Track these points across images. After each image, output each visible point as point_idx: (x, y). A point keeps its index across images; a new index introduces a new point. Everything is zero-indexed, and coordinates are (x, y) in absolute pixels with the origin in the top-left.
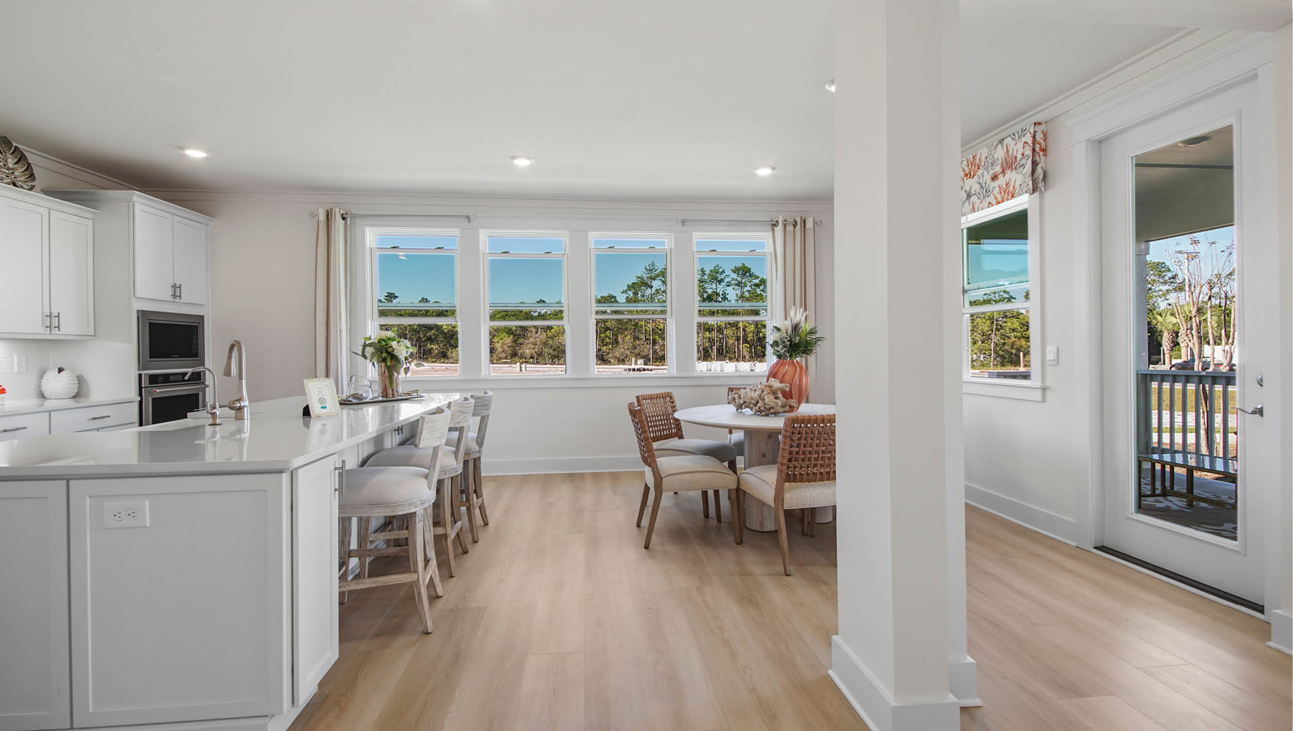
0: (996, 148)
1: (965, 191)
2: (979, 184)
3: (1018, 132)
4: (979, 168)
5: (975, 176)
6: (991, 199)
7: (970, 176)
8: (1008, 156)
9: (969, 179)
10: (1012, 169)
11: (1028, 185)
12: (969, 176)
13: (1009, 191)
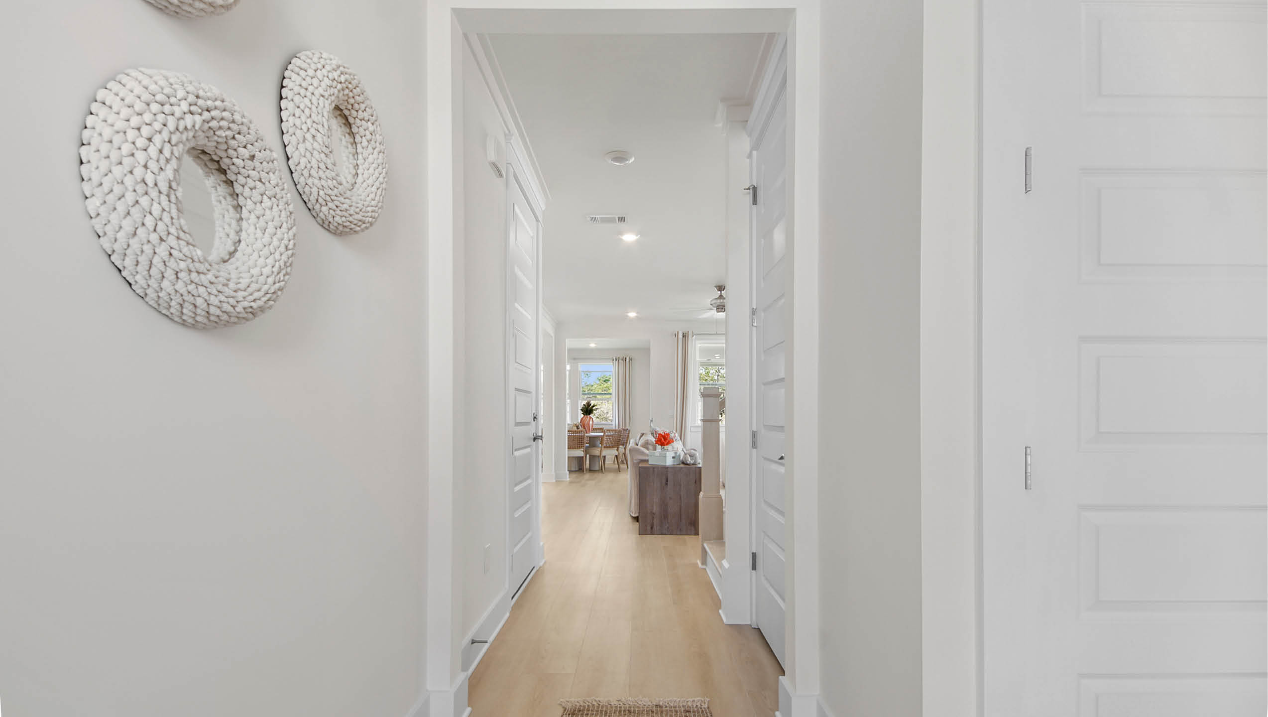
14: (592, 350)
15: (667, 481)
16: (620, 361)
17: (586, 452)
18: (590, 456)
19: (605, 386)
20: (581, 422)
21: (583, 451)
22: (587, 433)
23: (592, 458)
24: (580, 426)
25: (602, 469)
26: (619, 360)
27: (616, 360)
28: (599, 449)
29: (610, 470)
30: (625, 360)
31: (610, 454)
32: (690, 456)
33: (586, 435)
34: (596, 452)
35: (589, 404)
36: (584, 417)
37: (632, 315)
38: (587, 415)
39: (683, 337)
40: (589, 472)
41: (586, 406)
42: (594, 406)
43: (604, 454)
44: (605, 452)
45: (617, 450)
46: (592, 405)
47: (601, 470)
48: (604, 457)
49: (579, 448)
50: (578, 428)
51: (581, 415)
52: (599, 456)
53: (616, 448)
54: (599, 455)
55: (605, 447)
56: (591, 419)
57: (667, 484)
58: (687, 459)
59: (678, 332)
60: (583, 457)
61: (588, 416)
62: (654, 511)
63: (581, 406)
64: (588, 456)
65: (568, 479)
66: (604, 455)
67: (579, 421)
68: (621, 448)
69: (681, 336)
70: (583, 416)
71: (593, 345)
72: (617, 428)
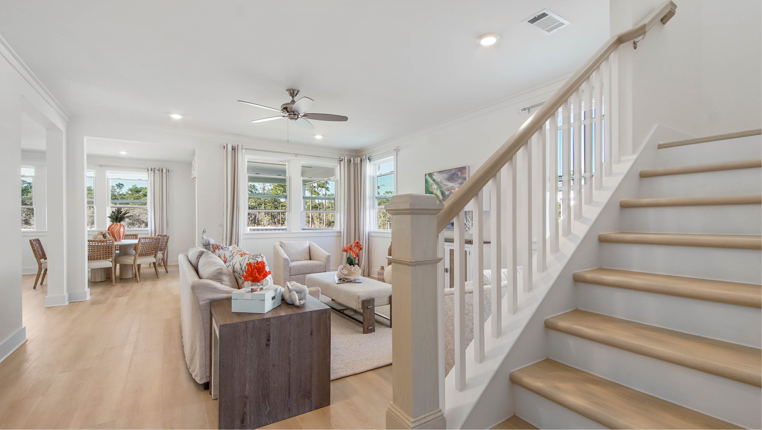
14: (123, 158)
15: (269, 340)
16: (156, 171)
17: (116, 262)
18: (120, 265)
19: (137, 195)
20: (108, 230)
21: (112, 262)
22: (116, 240)
23: (124, 267)
24: (107, 235)
25: (136, 276)
26: (154, 171)
27: (152, 170)
28: (133, 258)
29: (146, 278)
30: (162, 171)
31: (146, 262)
32: (297, 292)
33: (116, 243)
34: (129, 260)
35: (119, 211)
36: (112, 225)
37: (176, 117)
38: (116, 222)
39: (233, 149)
40: (120, 282)
41: (116, 213)
42: (125, 214)
43: (138, 262)
44: (140, 261)
45: (155, 257)
46: (123, 212)
47: (134, 279)
48: (139, 266)
49: (106, 258)
50: (104, 236)
51: (109, 222)
52: (132, 265)
53: (154, 256)
54: (132, 263)
55: (140, 255)
56: (122, 226)
57: (267, 345)
58: (293, 297)
59: (227, 144)
60: (111, 268)
61: (119, 224)
62: (247, 393)
63: (109, 213)
64: (118, 265)
65: (88, 298)
66: (138, 264)
67: (107, 229)
68: (160, 255)
69: (230, 148)
70: (111, 223)
71: (123, 153)
72: (153, 236)
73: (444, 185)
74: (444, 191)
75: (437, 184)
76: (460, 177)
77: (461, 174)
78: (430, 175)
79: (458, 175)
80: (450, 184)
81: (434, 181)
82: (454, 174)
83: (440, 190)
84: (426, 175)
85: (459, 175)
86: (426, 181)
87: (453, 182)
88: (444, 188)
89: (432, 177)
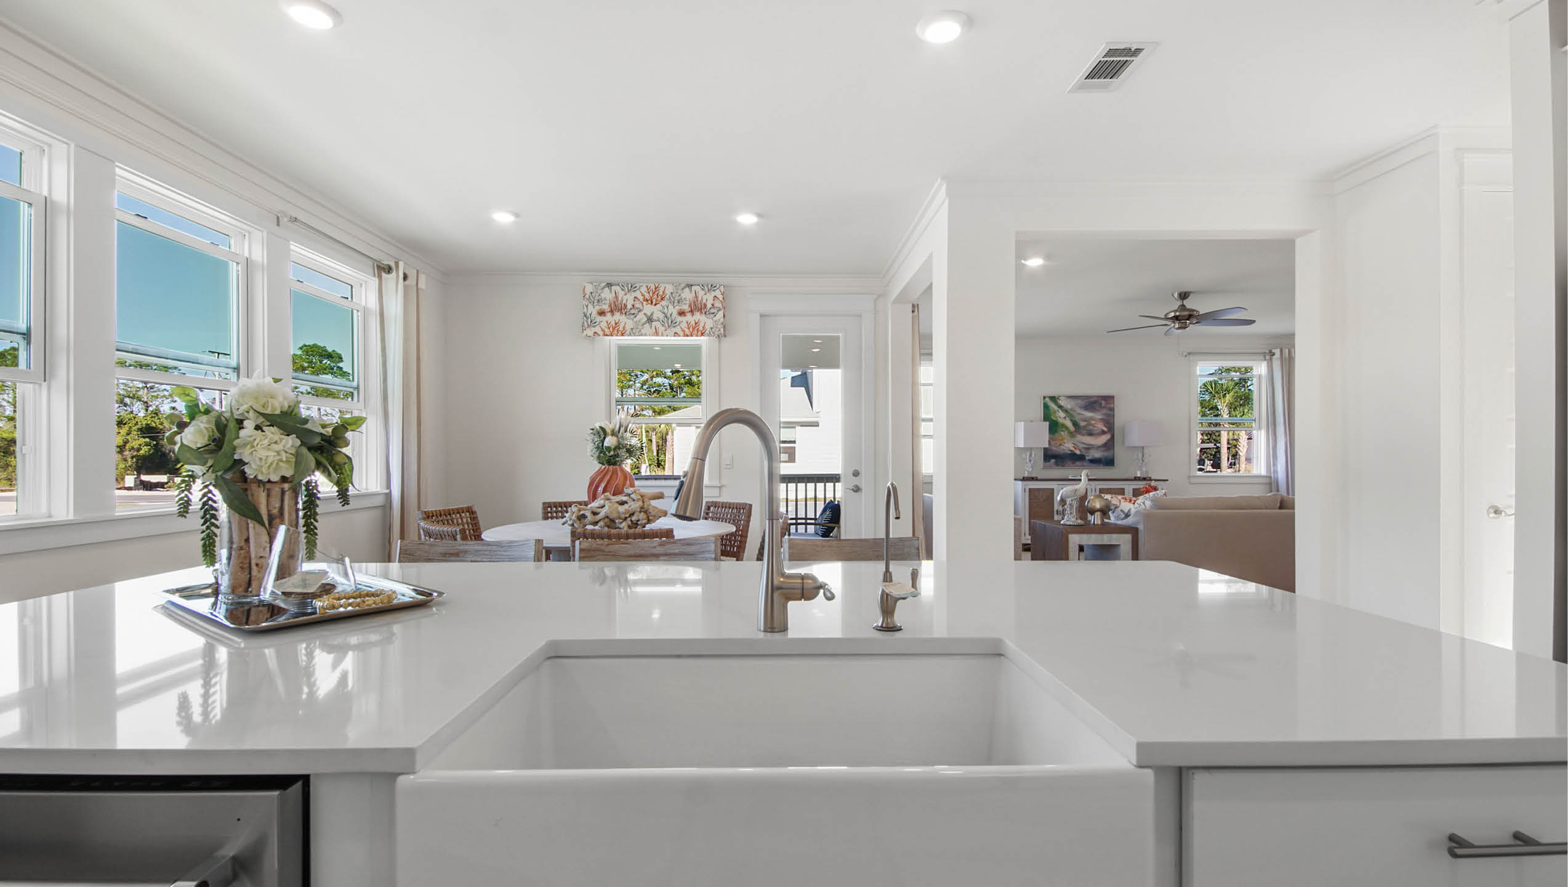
0: (683, 289)
1: (645, 314)
2: (664, 313)
3: (707, 286)
4: (662, 299)
5: (658, 305)
6: (677, 329)
7: (652, 302)
8: (697, 301)
9: (649, 305)
10: (702, 312)
11: (720, 330)
12: (650, 302)
13: (698, 329)
73: (1079, 414)
74: (1078, 421)
75: (1066, 411)
76: (1104, 407)
77: (1106, 404)
78: (1053, 399)
79: (1101, 404)
80: (1089, 414)
81: (1060, 407)
82: (1095, 402)
83: (1071, 420)
84: (1044, 398)
85: (1103, 405)
86: (1046, 406)
87: (1094, 412)
88: (1077, 418)
89: (1057, 402)
